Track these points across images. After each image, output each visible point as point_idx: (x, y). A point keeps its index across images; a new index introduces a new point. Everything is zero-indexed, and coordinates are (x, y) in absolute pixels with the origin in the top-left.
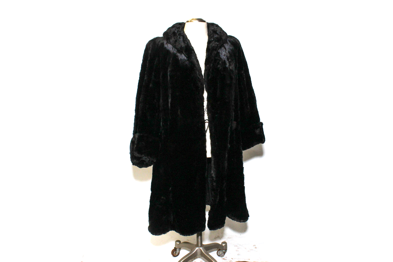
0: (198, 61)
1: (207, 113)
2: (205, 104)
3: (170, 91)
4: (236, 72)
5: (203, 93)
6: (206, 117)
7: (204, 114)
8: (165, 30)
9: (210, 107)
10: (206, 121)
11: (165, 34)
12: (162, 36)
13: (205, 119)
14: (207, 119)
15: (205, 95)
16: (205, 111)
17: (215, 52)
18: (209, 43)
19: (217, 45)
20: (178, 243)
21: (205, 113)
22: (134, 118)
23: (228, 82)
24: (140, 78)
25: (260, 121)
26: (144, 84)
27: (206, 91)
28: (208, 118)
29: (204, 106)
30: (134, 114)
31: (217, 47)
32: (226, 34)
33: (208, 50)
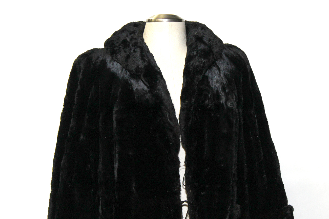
0: (168, 93)
1: (186, 189)
2: (182, 171)
3: (117, 149)
4: (239, 113)
5: (178, 151)
6: (184, 196)
7: (179, 190)
8: (109, 35)
9: (190, 177)
10: (183, 204)
11: (109, 43)
12: (101, 46)
13: (182, 200)
14: (186, 199)
15: (182, 155)
16: (181, 184)
17: (200, 77)
18: (188, 59)
19: (204, 63)
21: (182, 188)
22: (49, 197)
23: (225, 131)
24: (61, 123)
25: (288, 204)
26: (69, 135)
27: (183, 147)
28: (188, 197)
29: (179, 176)
30: (49, 190)
31: (203, 67)
32: (220, 41)
33: (187, 73)
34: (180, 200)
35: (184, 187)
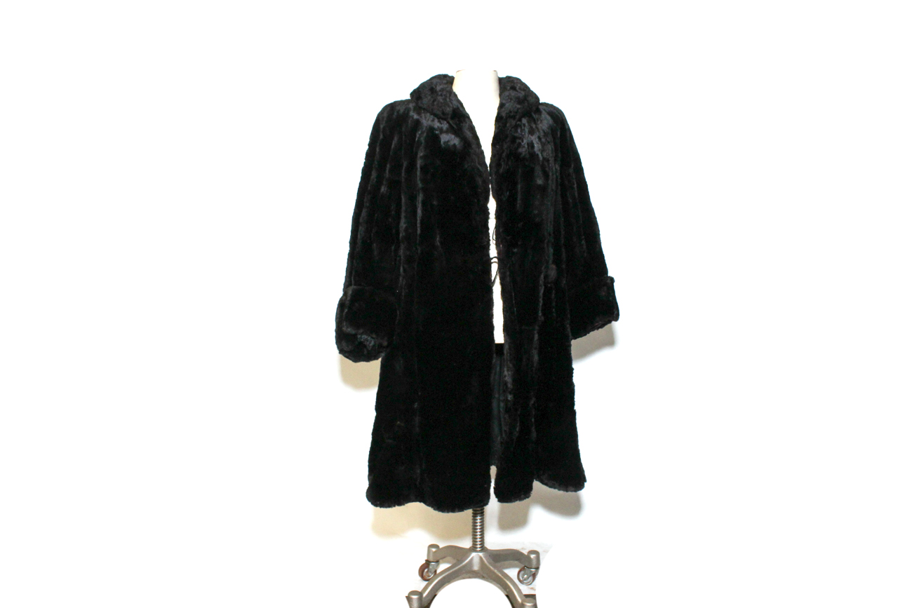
0: (477, 138)
1: (496, 244)
2: (492, 223)
3: (420, 198)
4: (556, 169)
5: (487, 200)
6: (493, 252)
7: (489, 245)
8: (416, 86)
9: (501, 230)
10: (492, 261)
11: (416, 94)
12: (408, 97)
13: (491, 256)
14: (496, 255)
15: (492, 205)
16: (491, 238)
17: (513, 122)
18: (501, 106)
19: (518, 109)
20: (434, 550)
21: (491, 242)
22: (346, 257)
23: (540, 182)
24: (362, 178)
25: (609, 275)
26: (369, 188)
27: (494, 197)
28: (498, 253)
29: (488, 229)
30: (347, 249)
31: (516, 113)
33: (499, 119)
34: (489, 255)
35: (494, 242)
